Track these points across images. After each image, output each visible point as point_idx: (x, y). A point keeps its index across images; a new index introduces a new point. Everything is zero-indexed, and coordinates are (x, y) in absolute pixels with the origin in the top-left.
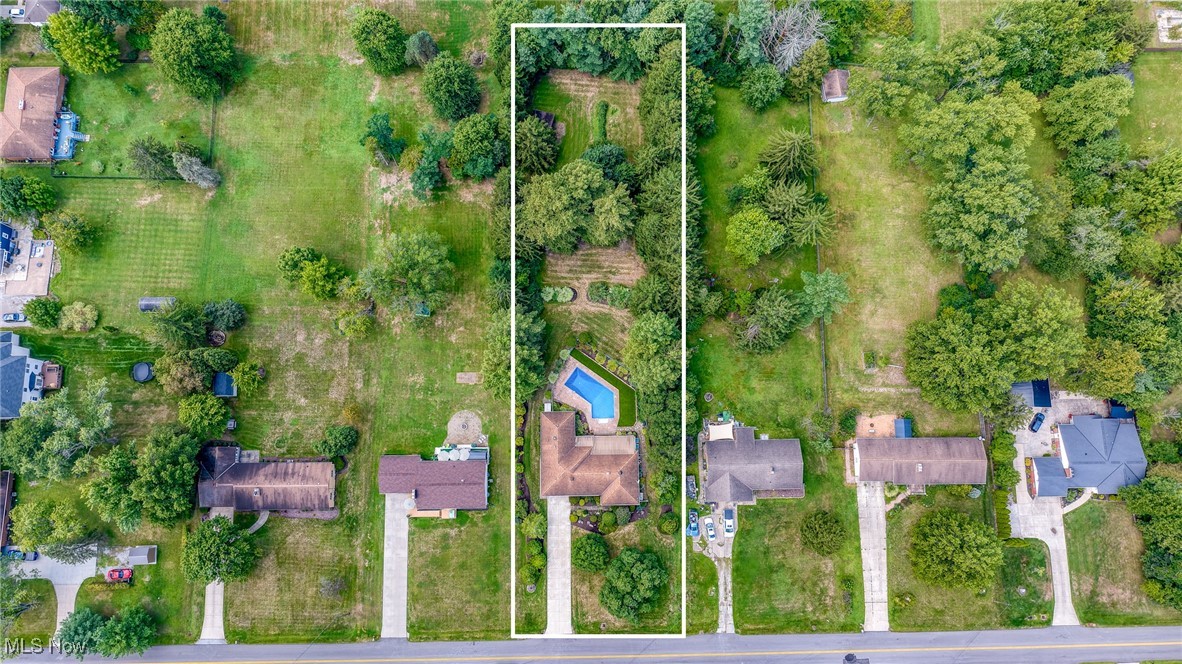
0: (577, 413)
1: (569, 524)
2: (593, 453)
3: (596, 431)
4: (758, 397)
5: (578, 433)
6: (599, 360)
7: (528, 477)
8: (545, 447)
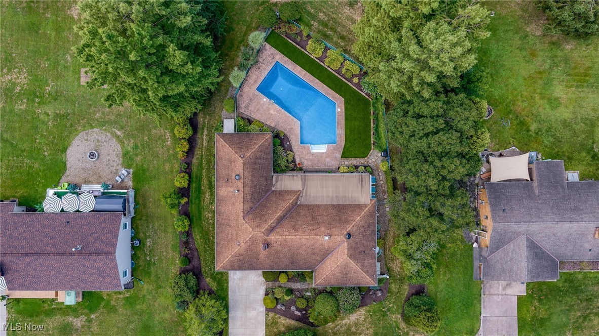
0: (276, 136)
1: (263, 309)
2: (302, 201)
3: (306, 164)
4: (564, 113)
5: (277, 169)
6: (313, 50)
7: (197, 236)
8: (223, 191)
